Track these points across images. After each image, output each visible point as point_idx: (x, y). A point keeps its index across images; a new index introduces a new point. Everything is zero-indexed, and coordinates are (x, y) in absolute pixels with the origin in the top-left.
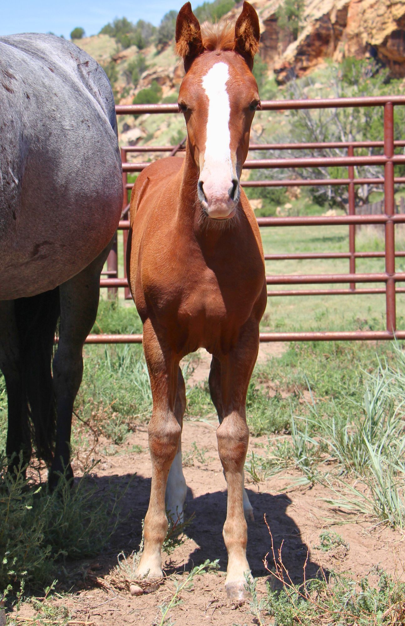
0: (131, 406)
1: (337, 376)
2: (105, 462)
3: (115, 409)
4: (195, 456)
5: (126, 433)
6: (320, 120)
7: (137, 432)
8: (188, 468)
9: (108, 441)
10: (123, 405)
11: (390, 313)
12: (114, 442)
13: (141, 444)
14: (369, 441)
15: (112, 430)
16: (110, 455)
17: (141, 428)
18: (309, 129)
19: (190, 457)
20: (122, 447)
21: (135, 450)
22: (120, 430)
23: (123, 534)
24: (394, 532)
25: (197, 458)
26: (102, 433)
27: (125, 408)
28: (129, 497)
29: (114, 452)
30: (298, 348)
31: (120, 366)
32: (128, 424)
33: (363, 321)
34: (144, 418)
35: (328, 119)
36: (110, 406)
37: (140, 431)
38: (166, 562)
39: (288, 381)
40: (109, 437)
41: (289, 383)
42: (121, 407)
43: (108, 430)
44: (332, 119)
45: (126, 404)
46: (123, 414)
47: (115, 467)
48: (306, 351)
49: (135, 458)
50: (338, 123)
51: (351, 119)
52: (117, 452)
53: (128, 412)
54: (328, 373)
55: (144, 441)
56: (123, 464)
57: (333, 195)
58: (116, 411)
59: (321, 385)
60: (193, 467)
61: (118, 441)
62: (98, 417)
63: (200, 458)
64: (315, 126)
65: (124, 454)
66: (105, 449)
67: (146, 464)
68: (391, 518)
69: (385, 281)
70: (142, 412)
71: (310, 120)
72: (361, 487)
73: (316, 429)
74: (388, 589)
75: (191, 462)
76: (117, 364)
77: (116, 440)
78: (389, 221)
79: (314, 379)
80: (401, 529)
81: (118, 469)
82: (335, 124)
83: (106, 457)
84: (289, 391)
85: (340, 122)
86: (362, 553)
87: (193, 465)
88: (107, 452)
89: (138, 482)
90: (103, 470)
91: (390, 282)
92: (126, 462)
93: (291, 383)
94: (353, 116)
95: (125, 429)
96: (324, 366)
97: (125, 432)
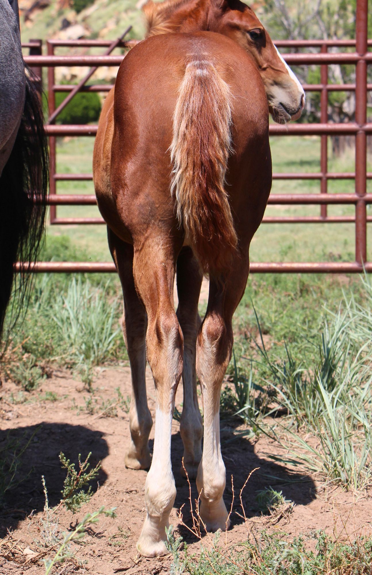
0: (47, 347)
1: (298, 317)
2: (10, 411)
3: (26, 349)
4: (119, 405)
5: (39, 377)
6: (299, 19)
7: (54, 377)
8: (110, 419)
9: (17, 387)
10: (35, 344)
11: (359, 241)
12: (24, 389)
13: (57, 391)
14: (325, 388)
15: (22, 374)
16: (17, 403)
17: (59, 374)
18: (285, 29)
19: (113, 405)
20: (33, 394)
21: (48, 397)
22: (32, 374)
23: (23, 493)
24: (347, 494)
25: (121, 407)
26: (10, 378)
27: (40, 349)
28: (36, 450)
29: (22, 399)
30: (255, 285)
31: (36, 300)
32: (43, 368)
33: (337, 256)
34: (63, 362)
35: (309, 17)
36: (20, 346)
37: (57, 376)
38: (72, 523)
39: (240, 323)
40: (18, 383)
41: (242, 325)
42: (34, 347)
43: (17, 374)
44: (313, 18)
45: (40, 344)
46: (36, 356)
47: (22, 417)
48: (265, 289)
49: (47, 407)
50: (321, 23)
51: (336, 17)
52: (26, 400)
53: (43, 354)
54: (288, 314)
55: (61, 388)
56: (32, 414)
57: (313, 110)
58: (29, 352)
59: (279, 328)
60: (116, 418)
61: (30, 387)
62: (6, 358)
63: (124, 407)
64: (293, 26)
65: (34, 402)
66: (12, 396)
67: (61, 414)
68: (343, 476)
69: (354, 202)
70: (61, 355)
71: (287, 18)
72: (313, 442)
73: (267, 377)
74: (327, 552)
75: (114, 412)
76: (33, 298)
77: (26, 386)
78: (361, 132)
79: (271, 320)
80: (355, 490)
81: (25, 419)
82: (317, 23)
83: (11, 405)
84: (241, 334)
85: (323, 21)
86: (306, 516)
87: (117, 416)
88: (14, 400)
89: (48, 434)
90: (8, 419)
91: (361, 204)
92: (36, 411)
93: (244, 325)
94: (339, 15)
95: (37, 374)
96: (284, 306)
97: (37, 376)
